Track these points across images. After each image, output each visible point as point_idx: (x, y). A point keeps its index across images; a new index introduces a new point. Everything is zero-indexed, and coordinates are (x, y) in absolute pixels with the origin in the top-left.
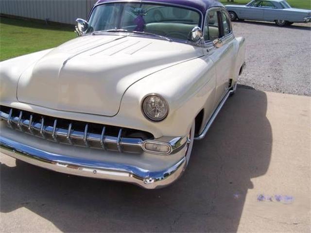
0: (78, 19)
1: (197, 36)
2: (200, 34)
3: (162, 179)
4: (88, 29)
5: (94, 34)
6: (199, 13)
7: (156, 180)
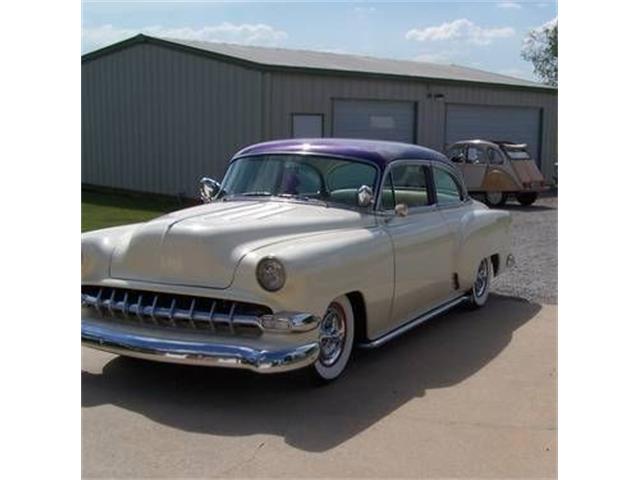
0: (205, 179)
1: (365, 199)
2: (369, 197)
3: (282, 363)
4: (219, 195)
5: (225, 200)
6: (375, 167)
7: (275, 365)
